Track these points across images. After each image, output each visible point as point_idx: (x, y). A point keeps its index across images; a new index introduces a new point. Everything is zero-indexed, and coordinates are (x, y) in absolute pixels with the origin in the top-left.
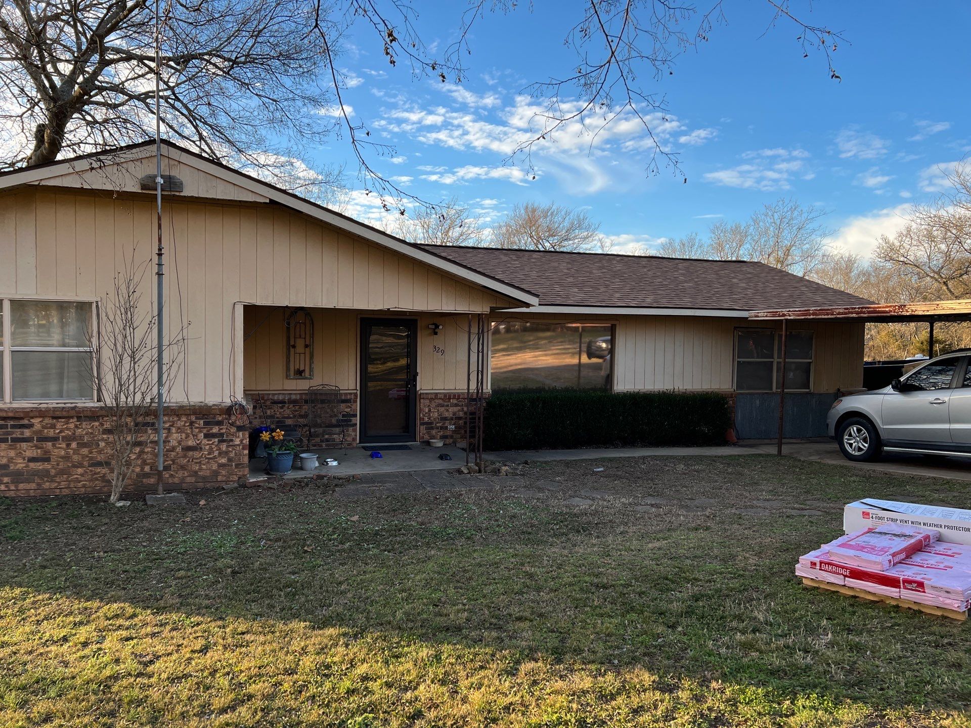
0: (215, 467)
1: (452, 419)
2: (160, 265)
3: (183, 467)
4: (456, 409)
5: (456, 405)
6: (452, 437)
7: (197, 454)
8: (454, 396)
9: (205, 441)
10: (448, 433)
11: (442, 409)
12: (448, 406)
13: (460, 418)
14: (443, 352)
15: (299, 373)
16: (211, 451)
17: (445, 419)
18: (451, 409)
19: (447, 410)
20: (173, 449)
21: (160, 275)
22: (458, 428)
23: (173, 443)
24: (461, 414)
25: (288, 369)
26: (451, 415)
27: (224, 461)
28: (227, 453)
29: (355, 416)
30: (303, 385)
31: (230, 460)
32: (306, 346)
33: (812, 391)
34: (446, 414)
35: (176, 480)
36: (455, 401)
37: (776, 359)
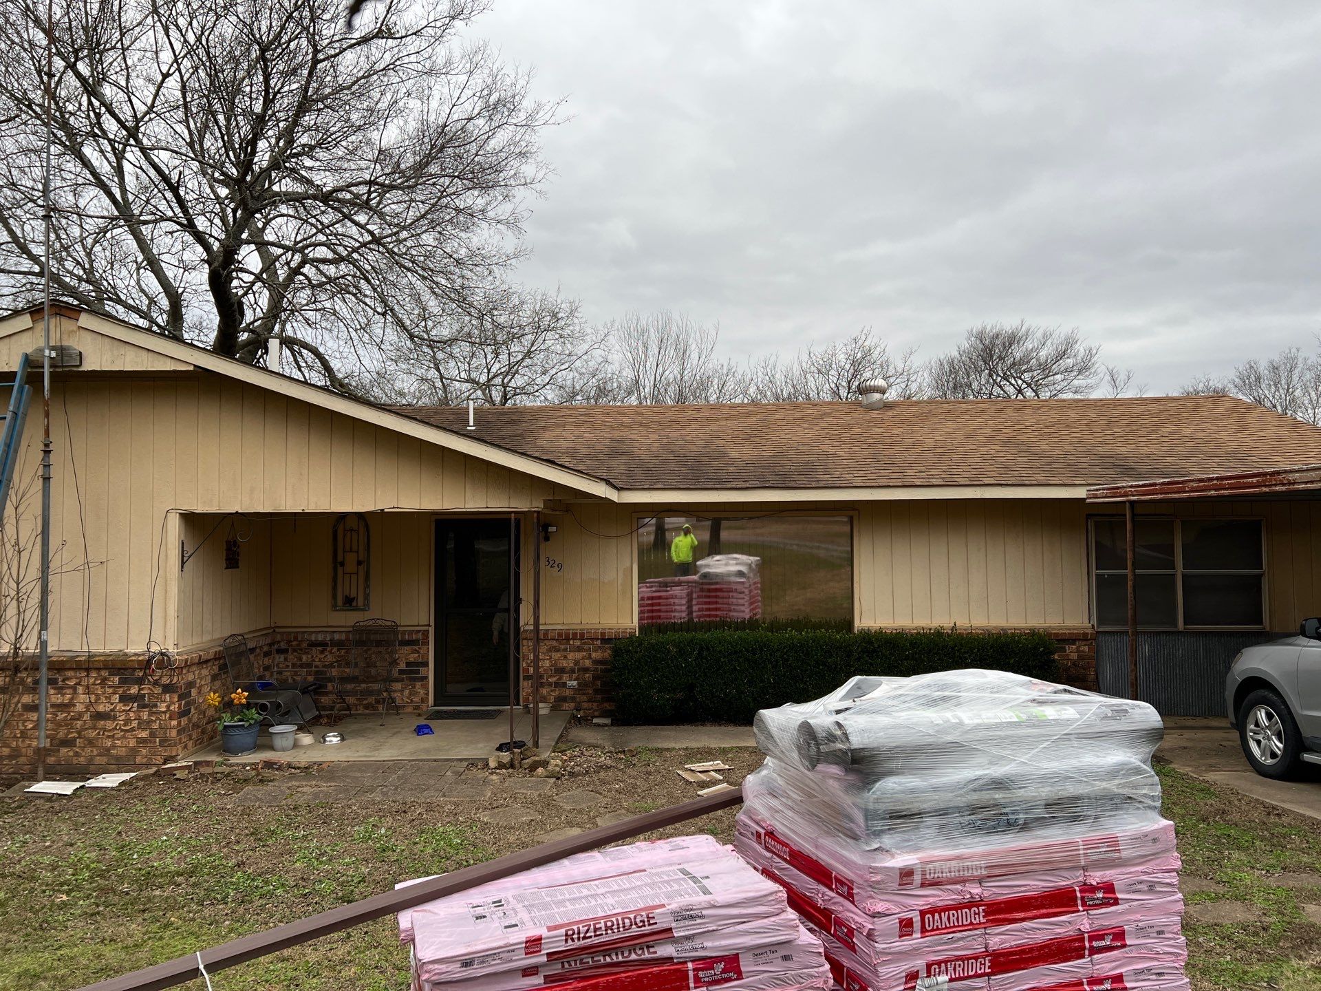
0: (132, 743)
1: (573, 671)
2: (47, 466)
3: (91, 743)
4: (578, 655)
5: (579, 649)
6: (573, 699)
7: (109, 724)
8: (575, 634)
9: (120, 707)
10: (568, 693)
11: (556, 656)
12: (566, 650)
13: (586, 670)
14: (560, 567)
15: (349, 602)
16: (128, 721)
17: (562, 670)
18: (571, 656)
19: (566, 658)
20: (79, 716)
21: (46, 479)
22: (583, 686)
23: (80, 708)
24: (587, 663)
25: (334, 597)
26: (572, 665)
27: (144, 734)
28: (149, 722)
29: (426, 664)
30: (347, 619)
31: (153, 734)
32: (359, 563)
33: (1268, 629)
34: (564, 664)
35: (82, 760)
36: (578, 643)
37: (1180, 570)
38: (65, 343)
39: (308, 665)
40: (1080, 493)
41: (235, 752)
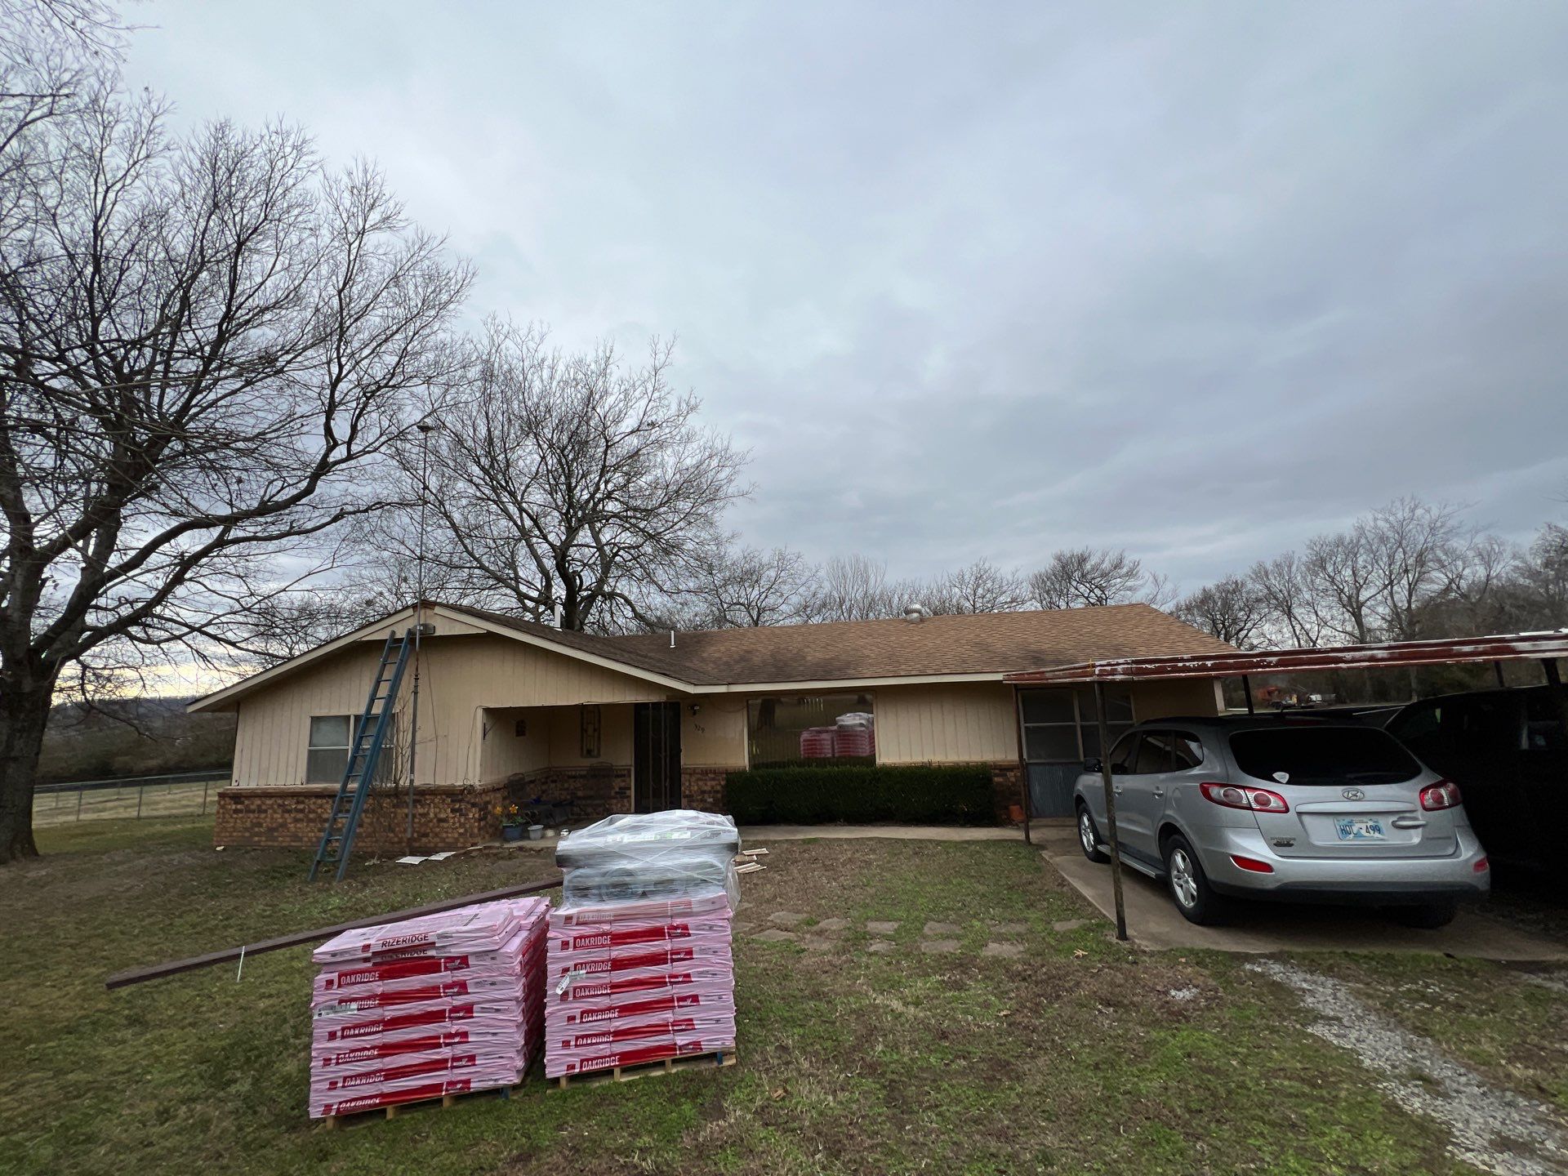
0: (456, 835)
1: (710, 792)
2: (416, 687)
3: (436, 835)
4: (714, 783)
5: (713, 779)
7: (445, 825)
8: (711, 770)
9: (451, 815)
11: (700, 783)
12: (706, 780)
13: (717, 792)
14: (703, 730)
15: (589, 752)
16: (454, 823)
17: (704, 792)
18: (709, 783)
19: (706, 784)
20: (431, 821)
21: (416, 693)
22: (716, 800)
23: (432, 815)
24: (719, 788)
25: (582, 748)
26: (710, 789)
27: (462, 831)
28: (464, 824)
29: (630, 789)
30: (588, 762)
31: (466, 831)
32: (595, 730)
34: (706, 788)
35: (432, 845)
36: (712, 775)
37: (1078, 722)
38: (429, 622)
39: (567, 789)
40: (999, 677)
41: (507, 841)
